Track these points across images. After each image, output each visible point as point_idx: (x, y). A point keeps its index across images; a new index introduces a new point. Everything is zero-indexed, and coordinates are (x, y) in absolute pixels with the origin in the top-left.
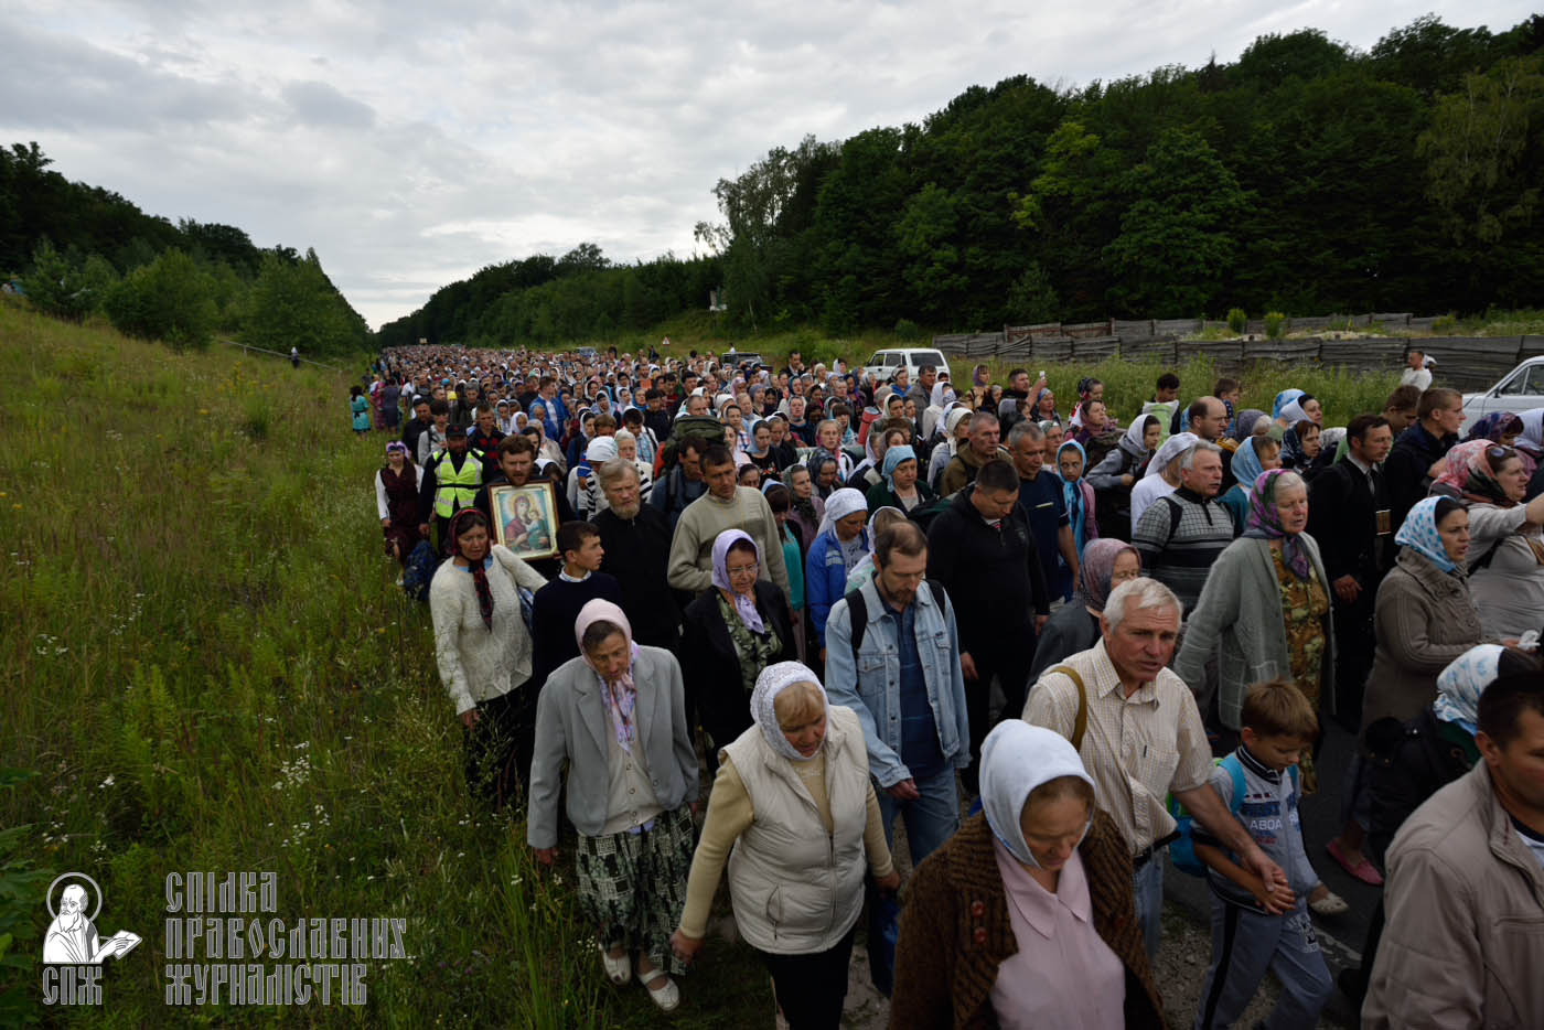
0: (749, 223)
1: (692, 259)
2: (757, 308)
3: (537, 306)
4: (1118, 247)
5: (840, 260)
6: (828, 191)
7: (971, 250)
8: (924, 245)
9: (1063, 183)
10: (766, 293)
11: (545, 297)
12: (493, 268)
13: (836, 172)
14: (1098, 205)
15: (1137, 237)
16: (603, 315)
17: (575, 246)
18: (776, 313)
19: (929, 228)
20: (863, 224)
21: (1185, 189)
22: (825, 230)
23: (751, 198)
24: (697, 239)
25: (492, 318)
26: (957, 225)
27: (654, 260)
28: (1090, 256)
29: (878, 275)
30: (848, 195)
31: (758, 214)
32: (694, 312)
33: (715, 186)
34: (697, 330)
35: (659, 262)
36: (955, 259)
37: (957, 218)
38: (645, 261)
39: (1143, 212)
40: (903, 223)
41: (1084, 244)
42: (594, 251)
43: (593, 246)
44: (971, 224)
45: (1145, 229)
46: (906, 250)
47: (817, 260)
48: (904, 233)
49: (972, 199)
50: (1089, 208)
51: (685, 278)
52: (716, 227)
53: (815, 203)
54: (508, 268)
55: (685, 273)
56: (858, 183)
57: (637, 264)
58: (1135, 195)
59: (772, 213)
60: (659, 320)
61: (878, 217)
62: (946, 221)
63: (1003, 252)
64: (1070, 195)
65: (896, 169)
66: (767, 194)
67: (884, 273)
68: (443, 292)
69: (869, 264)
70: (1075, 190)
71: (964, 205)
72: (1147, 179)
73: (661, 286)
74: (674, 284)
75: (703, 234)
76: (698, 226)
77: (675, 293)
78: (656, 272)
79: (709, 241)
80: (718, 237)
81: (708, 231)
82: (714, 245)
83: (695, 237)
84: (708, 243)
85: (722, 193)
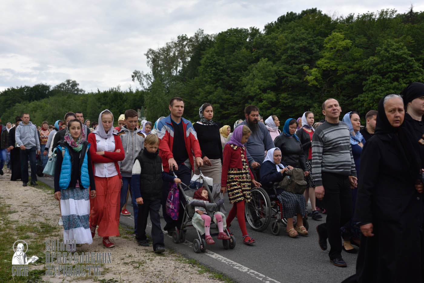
0: (163, 73)
1: (128, 91)
3: (35, 111)
4: (361, 99)
5: (211, 96)
6: (207, 58)
7: (283, 95)
8: (258, 90)
9: (333, 63)
11: (41, 107)
13: (212, 49)
14: (351, 76)
15: (371, 94)
17: (64, 81)
19: (261, 82)
20: (225, 77)
21: (396, 71)
22: (204, 79)
23: (165, 60)
24: (133, 80)
26: (276, 81)
27: (107, 90)
28: (346, 102)
29: (232, 105)
30: (217, 62)
31: (169, 69)
33: (146, 53)
35: (110, 92)
36: (275, 100)
37: (276, 78)
38: (102, 91)
39: (375, 81)
40: (248, 77)
41: (343, 96)
42: (75, 84)
43: (74, 82)
44: (283, 81)
45: (375, 90)
46: (248, 93)
47: (198, 95)
48: (248, 83)
49: (284, 68)
50: (347, 77)
51: (125, 101)
52: (145, 74)
53: (200, 65)
55: (124, 98)
56: (224, 56)
57: (97, 92)
58: (370, 72)
59: (176, 69)
61: (233, 74)
62: (270, 78)
63: (301, 97)
64: (336, 70)
65: (244, 50)
66: (174, 59)
67: (236, 104)
69: (227, 99)
70: (339, 67)
71: (280, 71)
72: (377, 64)
73: (109, 104)
74: (118, 103)
75: (137, 77)
76: (134, 73)
77: (117, 109)
78: (107, 97)
79: (140, 82)
80: (145, 79)
81: (140, 76)
82: (143, 84)
83: (132, 79)
84: (139, 83)
85: (150, 56)
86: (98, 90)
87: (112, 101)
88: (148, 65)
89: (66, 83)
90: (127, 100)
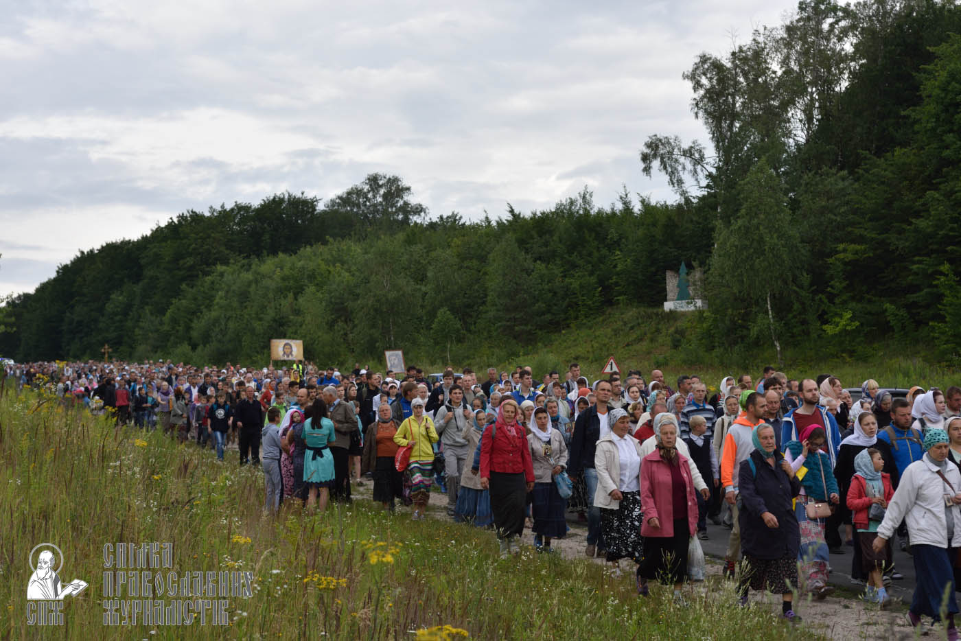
0: (751, 140)
2: (782, 309)
3: (299, 291)
10: (806, 278)
11: (312, 277)
12: (196, 218)
16: (443, 313)
18: (824, 319)
23: (756, 92)
24: (647, 170)
25: (194, 313)
32: (631, 313)
33: (689, 68)
34: (637, 347)
38: (526, 213)
51: (615, 244)
52: (685, 145)
54: (224, 217)
57: (506, 217)
60: (556, 326)
68: (85, 261)
73: (562, 258)
74: (590, 255)
75: (659, 159)
76: (649, 145)
77: (591, 274)
78: (551, 232)
79: (671, 174)
80: (689, 166)
81: (671, 153)
82: (680, 182)
83: (642, 165)
84: (667, 178)
85: (704, 81)
86: (512, 211)
87: (572, 248)
88: (696, 114)
89: (366, 188)
90: (623, 240)
